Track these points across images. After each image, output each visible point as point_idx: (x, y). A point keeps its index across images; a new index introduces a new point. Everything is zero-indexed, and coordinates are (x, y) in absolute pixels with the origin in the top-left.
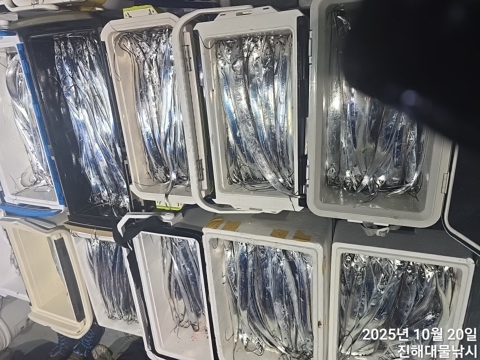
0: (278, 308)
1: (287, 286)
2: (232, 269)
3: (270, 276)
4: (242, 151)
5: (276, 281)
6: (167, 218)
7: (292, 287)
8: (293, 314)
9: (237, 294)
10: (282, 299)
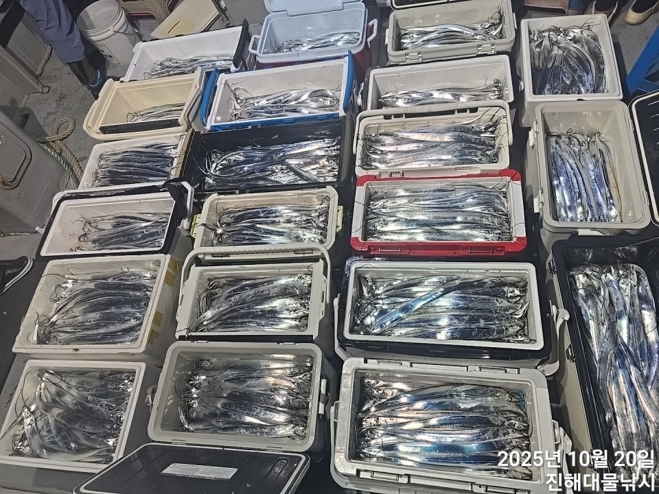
0: (94, 316)
1: (113, 324)
2: (133, 277)
3: (124, 310)
4: (234, 291)
5: (118, 315)
6: (185, 223)
7: (112, 329)
8: (88, 329)
9: (110, 280)
10: (101, 320)
